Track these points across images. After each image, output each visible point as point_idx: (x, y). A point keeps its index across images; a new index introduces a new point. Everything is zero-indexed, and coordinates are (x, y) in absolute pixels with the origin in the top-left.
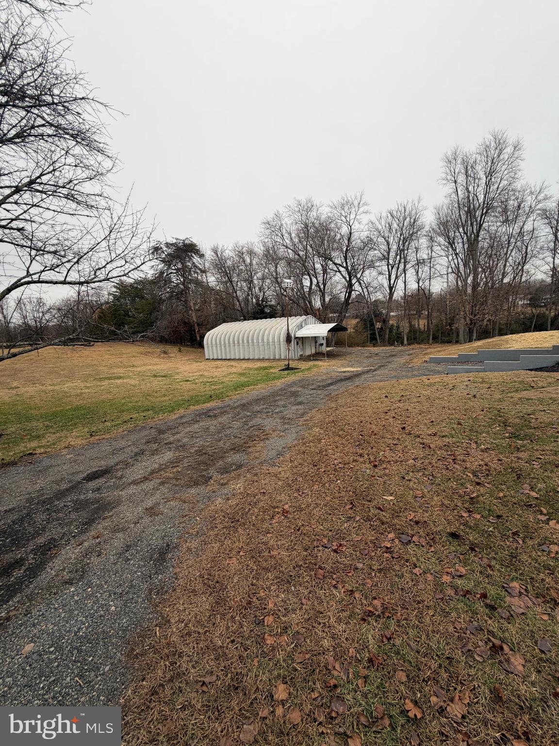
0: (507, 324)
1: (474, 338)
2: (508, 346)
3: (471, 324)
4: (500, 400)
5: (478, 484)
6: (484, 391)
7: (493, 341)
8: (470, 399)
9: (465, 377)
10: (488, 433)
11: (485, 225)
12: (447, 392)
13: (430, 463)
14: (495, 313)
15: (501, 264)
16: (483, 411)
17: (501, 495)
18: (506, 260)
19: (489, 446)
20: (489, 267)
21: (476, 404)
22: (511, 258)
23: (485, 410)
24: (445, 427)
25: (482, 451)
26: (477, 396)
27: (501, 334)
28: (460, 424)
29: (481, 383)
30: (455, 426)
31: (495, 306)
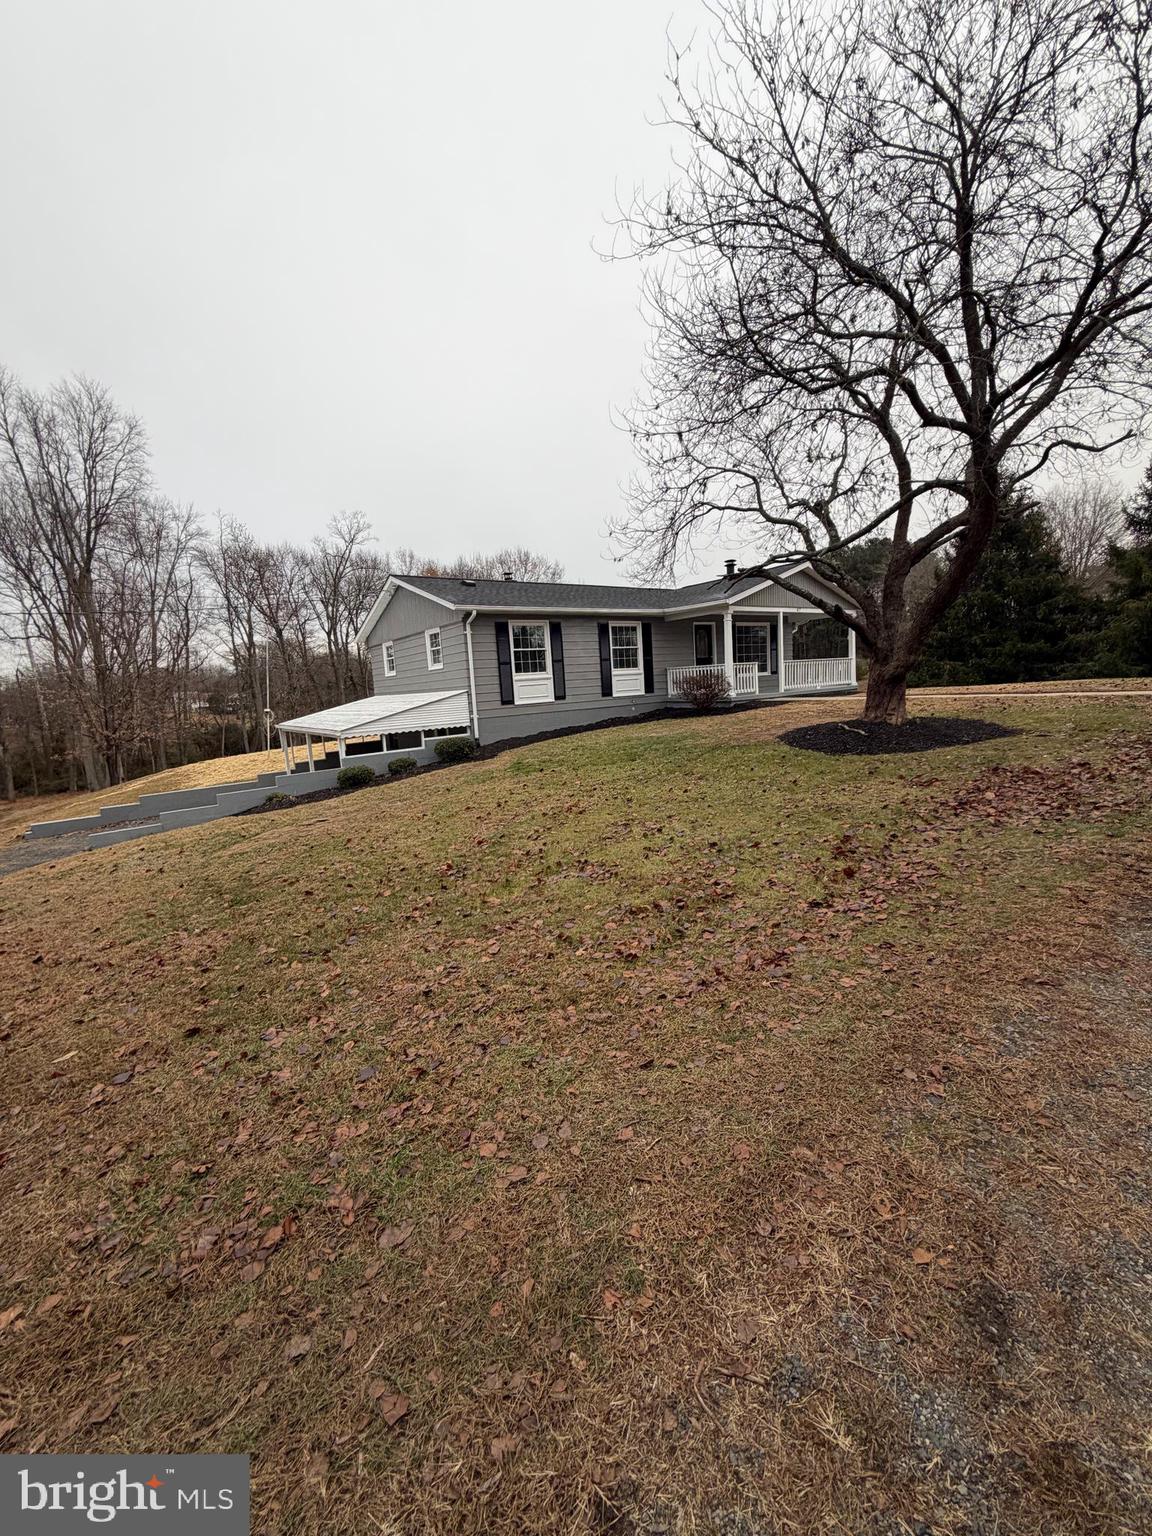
0: (179, 744)
1: (122, 775)
2: (192, 783)
3: (109, 747)
4: (204, 866)
5: (205, 971)
6: (174, 859)
7: (162, 778)
8: (154, 877)
9: (132, 846)
10: (199, 912)
11: (99, 552)
12: (104, 880)
13: (122, 984)
14: (153, 725)
15: (145, 631)
16: (182, 886)
17: (237, 967)
18: (155, 627)
19: (205, 926)
20: (122, 635)
21: (169, 881)
22: (161, 623)
23: (185, 885)
24: (126, 928)
25: (198, 935)
26: (166, 869)
27: (172, 765)
28: (153, 915)
29: (166, 848)
30: (144, 921)
31: (151, 712)
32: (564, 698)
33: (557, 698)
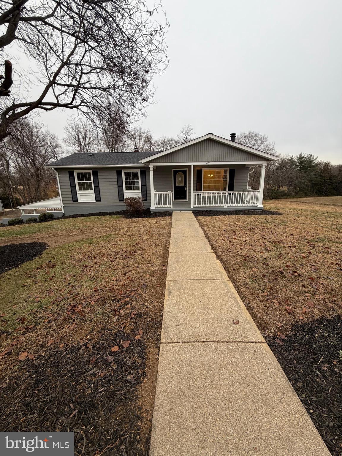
32: (100, 201)
33: (96, 201)
